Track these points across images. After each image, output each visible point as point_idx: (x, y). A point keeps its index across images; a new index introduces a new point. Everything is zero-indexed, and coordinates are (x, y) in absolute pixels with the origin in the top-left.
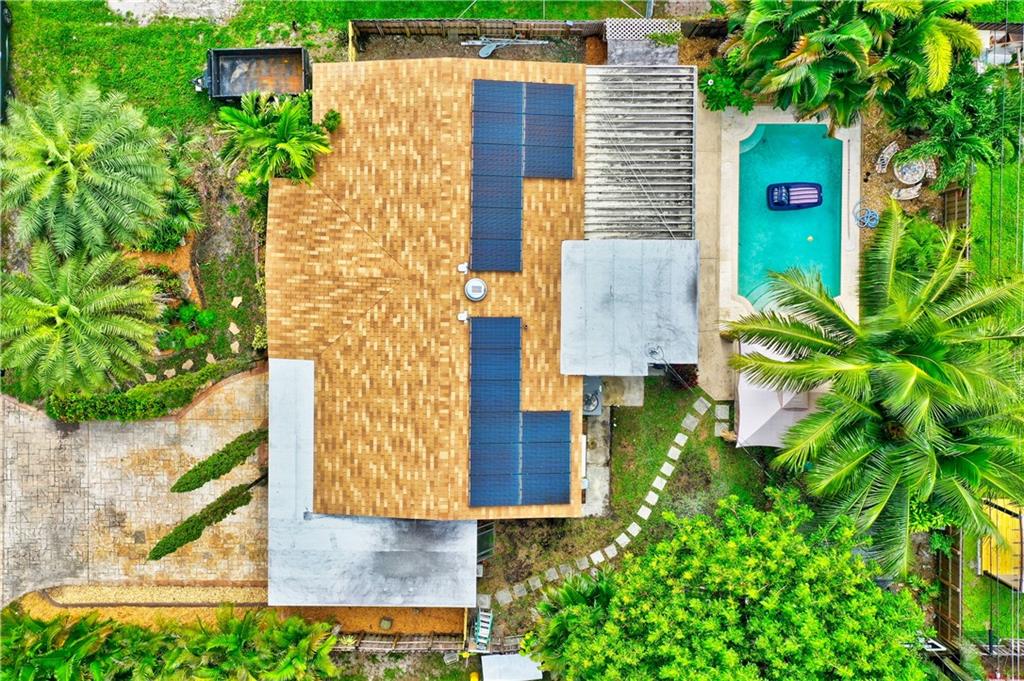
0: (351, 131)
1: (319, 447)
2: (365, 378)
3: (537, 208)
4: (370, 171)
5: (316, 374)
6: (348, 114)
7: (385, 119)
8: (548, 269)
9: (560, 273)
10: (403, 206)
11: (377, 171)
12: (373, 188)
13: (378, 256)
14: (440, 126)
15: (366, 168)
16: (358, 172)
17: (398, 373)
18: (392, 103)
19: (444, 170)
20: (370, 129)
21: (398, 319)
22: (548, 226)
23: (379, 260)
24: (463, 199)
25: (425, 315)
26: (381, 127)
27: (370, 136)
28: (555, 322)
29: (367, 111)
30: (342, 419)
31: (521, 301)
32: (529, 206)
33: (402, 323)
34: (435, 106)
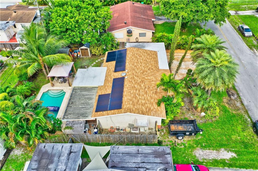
0: (154, 103)
1: (157, 58)
2: (148, 65)
3: (108, 89)
4: (149, 95)
5: (159, 67)
6: (155, 106)
7: (145, 104)
8: (107, 81)
9: (105, 80)
10: (140, 88)
11: (147, 95)
12: (148, 92)
13: (146, 81)
14: (131, 100)
15: (150, 95)
16: (152, 95)
17: (141, 64)
18: (143, 106)
19: (130, 92)
20: (149, 103)
21: (141, 72)
22: (106, 87)
23: (146, 80)
24: (126, 88)
25: (135, 71)
26: (146, 103)
27: (149, 101)
28: (107, 74)
29: (150, 106)
30: (153, 61)
31: (114, 75)
32: (110, 90)
33: (140, 71)
34: (132, 104)
